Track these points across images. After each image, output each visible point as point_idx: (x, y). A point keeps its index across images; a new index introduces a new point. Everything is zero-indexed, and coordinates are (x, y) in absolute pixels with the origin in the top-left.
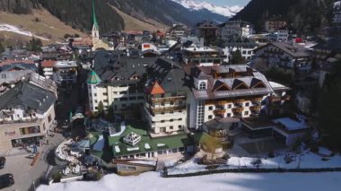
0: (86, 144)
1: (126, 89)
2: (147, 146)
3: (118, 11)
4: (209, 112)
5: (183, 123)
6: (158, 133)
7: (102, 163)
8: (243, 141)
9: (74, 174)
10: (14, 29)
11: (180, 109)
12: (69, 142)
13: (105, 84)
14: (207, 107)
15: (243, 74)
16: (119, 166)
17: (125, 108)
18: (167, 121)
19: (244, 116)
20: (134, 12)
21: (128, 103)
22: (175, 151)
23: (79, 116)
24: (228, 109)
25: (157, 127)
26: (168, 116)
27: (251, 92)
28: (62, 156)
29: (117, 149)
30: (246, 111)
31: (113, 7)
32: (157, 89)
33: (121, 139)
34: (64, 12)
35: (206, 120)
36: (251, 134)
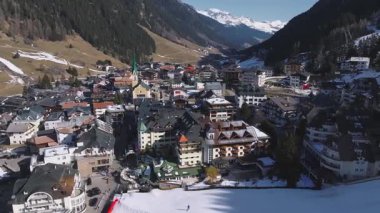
0: (139, 172)
1: (162, 134)
2: (177, 173)
3: (149, 33)
4: (215, 153)
5: (200, 159)
6: (183, 165)
7: (150, 183)
8: (237, 172)
9: (134, 188)
10: (50, 57)
11: (197, 150)
12: (127, 169)
13: (149, 131)
14: (214, 150)
15: (239, 128)
16: (161, 185)
17: (163, 147)
18: (190, 158)
19: (239, 155)
20: (165, 33)
21: (164, 143)
22: (193, 176)
23: (131, 152)
24: (228, 151)
25: (183, 162)
26: (190, 155)
27: (243, 140)
28: (125, 178)
29: (159, 175)
30: (241, 152)
31: (144, 28)
32: (183, 138)
33: (161, 169)
34: (96, 37)
35: (214, 157)
36: (243, 168)
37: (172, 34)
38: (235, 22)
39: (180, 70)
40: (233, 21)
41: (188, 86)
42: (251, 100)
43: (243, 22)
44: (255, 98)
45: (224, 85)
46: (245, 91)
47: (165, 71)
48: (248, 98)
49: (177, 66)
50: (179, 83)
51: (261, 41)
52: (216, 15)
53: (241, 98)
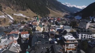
37: (55, 9)
38: (72, 6)
39: (55, 19)
40: (71, 6)
41: (57, 26)
42: (87, 36)
43: (74, 6)
44: (87, 35)
45: (71, 27)
46: (82, 31)
47: (50, 20)
48: (84, 35)
49: (54, 18)
50: (54, 24)
51: (79, 11)
52: (67, 4)
53: (80, 35)
